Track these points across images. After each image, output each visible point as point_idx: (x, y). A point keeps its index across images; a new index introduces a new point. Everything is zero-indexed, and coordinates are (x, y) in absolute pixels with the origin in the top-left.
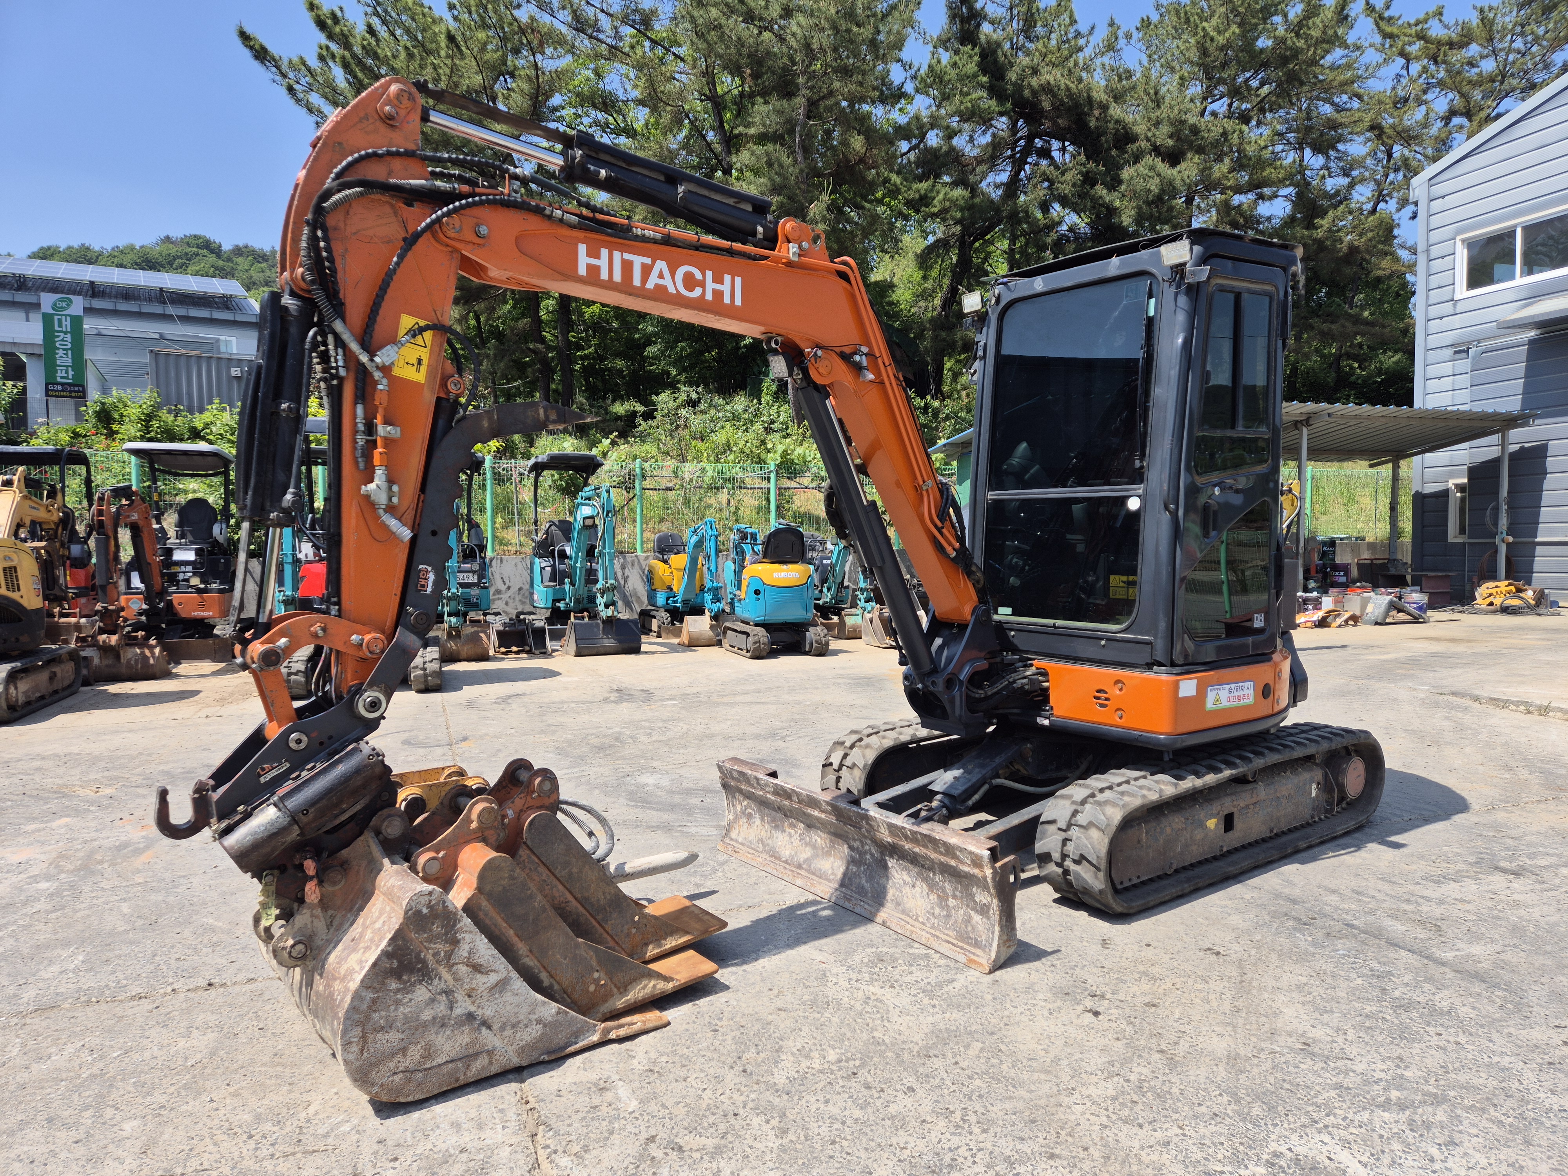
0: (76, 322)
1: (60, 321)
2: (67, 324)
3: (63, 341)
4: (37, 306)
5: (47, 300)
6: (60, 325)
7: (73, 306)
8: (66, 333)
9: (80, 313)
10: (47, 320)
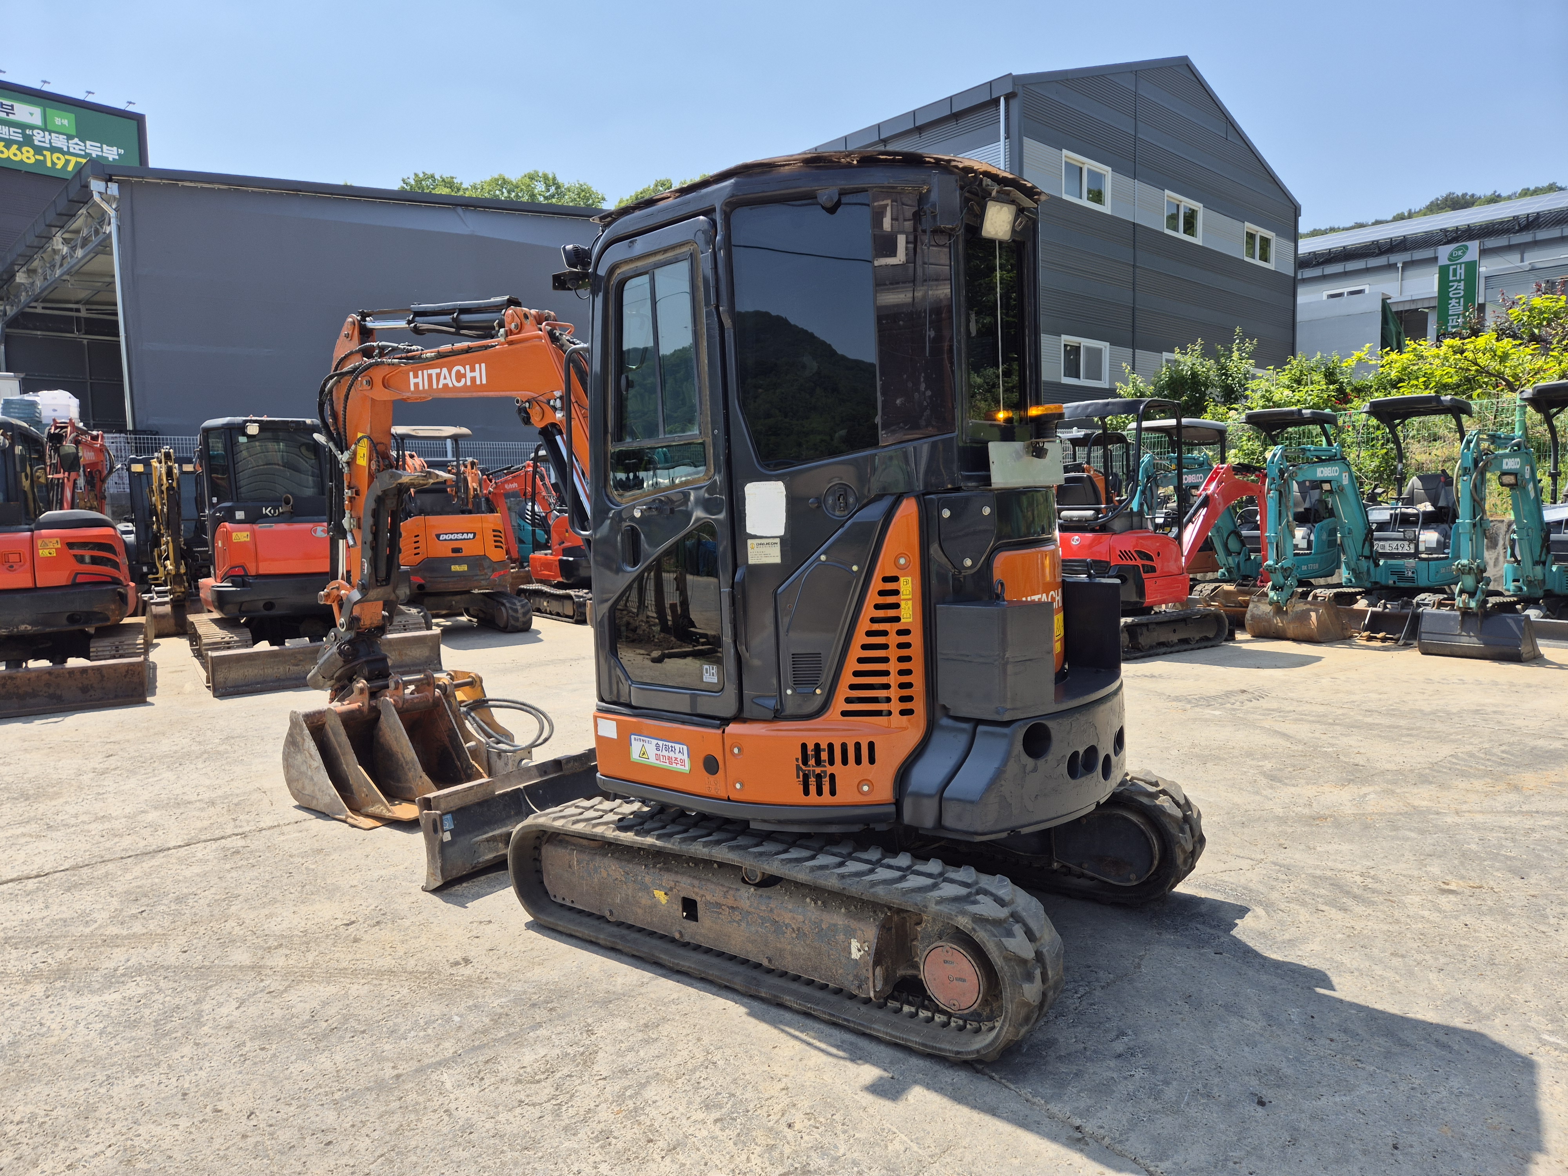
0: (1471, 267)
1: (1455, 270)
2: (1461, 271)
3: (1458, 288)
4: (1436, 259)
5: (1444, 252)
6: (1455, 275)
7: (1468, 252)
8: (1459, 281)
9: (1476, 257)
10: (1444, 272)
